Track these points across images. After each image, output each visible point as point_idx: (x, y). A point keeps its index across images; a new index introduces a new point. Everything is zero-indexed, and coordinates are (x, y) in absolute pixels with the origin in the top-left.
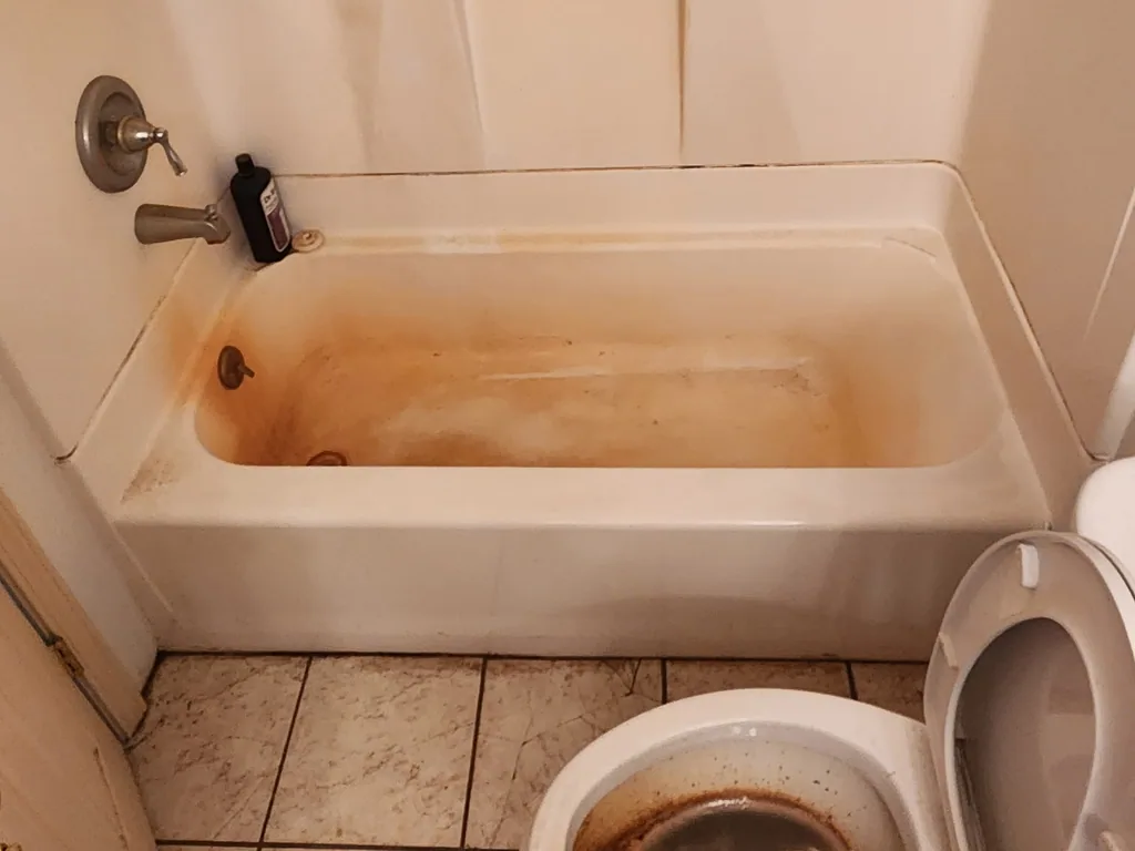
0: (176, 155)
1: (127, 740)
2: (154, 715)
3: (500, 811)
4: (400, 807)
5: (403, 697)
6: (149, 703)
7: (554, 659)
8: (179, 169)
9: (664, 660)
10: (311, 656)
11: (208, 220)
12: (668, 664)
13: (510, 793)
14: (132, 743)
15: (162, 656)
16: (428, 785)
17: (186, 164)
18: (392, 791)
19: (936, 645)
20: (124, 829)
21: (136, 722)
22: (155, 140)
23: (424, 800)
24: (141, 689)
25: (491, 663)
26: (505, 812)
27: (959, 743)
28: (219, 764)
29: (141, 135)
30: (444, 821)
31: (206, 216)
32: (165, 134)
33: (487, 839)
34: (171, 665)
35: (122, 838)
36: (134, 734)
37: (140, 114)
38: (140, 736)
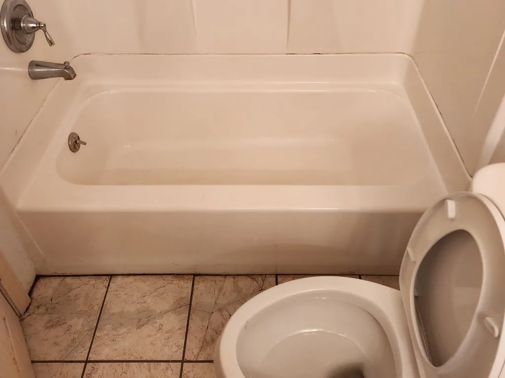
0: (49, 36)
1: (21, 316)
2: (35, 304)
3: (201, 344)
4: (154, 342)
5: (155, 294)
6: (32, 299)
7: (226, 276)
8: (51, 43)
9: (277, 275)
10: (111, 276)
11: (65, 68)
12: (278, 277)
13: (205, 336)
14: (24, 317)
15: (38, 278)
16: (167, 333)
17: (54, 40)
18: (150, 336)
19: (406, 253)
20: (16, 355)
21: (26, 307)
22: (40, 28)
23: (165, 339)
24: (28, 292)
25: (197, 278)
26: (203, 344)
27: (416, 298)
28: (66, 326)
29: (32, 25)
30: (175, 349)
31: (64, 67)
32: (45, 25)
33: (195, 356)
34: (42, 281)
35: (14, 359)
36: (25, 313)
37: (31, 15)
38: (27, 314)
